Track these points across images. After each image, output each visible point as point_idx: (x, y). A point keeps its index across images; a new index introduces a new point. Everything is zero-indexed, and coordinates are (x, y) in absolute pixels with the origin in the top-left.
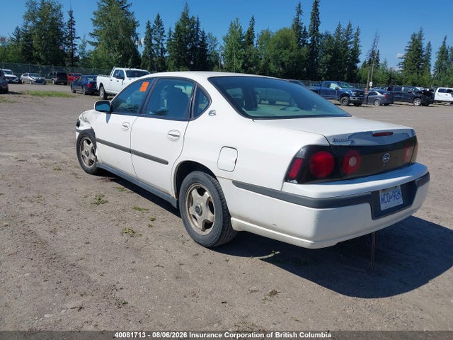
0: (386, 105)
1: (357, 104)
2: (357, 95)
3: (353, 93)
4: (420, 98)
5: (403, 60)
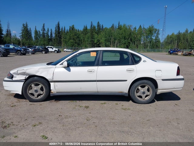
0: (34, 54)
1: (24, 54)
2: (24, 50)
3: (23, 50)
4: (44, 50)
5: (21, 35)
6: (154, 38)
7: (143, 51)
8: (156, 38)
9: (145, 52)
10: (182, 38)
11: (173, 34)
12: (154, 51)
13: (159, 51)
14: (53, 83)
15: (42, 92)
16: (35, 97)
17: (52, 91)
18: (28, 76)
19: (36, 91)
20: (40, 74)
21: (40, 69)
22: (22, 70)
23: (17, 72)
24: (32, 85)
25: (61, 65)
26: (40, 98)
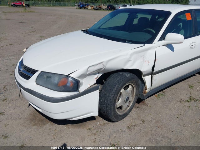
7: (48, 5)
9: (50, 6)
12: (61, 5)
14: (151, 76)
15: (132, 97)
16: (122, 110)
17: (146, 91)
18: (101, 74)
19: (128, 99)
20: (132, 66)
21: (132, 55)
22: (98, 65)
23: (87, 71)
24: (122, 91)
25: (160, 40)
26: (128, 108)
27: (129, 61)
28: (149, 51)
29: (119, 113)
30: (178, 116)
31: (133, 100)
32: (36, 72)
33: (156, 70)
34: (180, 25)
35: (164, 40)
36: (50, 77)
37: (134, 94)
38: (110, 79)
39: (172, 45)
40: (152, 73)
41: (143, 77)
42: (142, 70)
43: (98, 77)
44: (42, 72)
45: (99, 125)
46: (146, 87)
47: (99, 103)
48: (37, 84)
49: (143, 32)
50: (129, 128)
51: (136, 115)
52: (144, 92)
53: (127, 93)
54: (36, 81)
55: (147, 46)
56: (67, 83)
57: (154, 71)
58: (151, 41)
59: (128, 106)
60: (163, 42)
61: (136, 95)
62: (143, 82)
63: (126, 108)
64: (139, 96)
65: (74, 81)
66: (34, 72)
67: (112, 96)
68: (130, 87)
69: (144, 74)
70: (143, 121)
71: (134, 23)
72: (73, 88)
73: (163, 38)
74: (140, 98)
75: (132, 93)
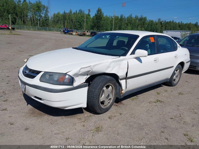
6: (43, 15)
7: (33, 30)
8: (45, 16)
9: (35, 30)
10: (67, 18)
11: (58, 13)
12: (46, 30)
13: (50, 30)
14: (125, 80)
15: (112, 96)
16: (104, 105)
17: (123, 91)
18: (89, 76)
19: (109, 95)
20: (111, 71)
21: (111, 63)
22: (87, 68)
23: (79, 72)
24: (105, 88)
25: (131, 54)
26: (109, 104)
27: (109, 67)
28: (123, 61)
29: (102, 106)
30: (146, 111)
31: (113, 98)
32: (40, 73)
33: (129, 75)
34: (147, 46)
35: (134, 54)
36: (52, 75)
37: (114, 94)
38: (96, 80)
39: (140, 58)
40: (126, 78)
41: (120, 81)
42: (119, 75)
43: (87, 78)
44: (45, 72)
45: (87, 116)
46: (122, 89)
47: (87, 98)
48: (40, 81)
49: (120, 49)
50: (109, 118)
51: (115, 110)
52: (121, 92)
53: (108, 91)
54: (40, 80)
55: (122, 57)
56: (65, 80)
57: (127, 77)
58: (125, 55)
59: (109, 103)
60: (133, 56)
61: (115, 94)
62: (120, 85)
63: (108, 104)
64: (117, 96)
65: (70, 78)
66: (38, 72)
67: (97, 91)
68: (110, 87)
69: (120, 78)
70: (121, 114)
71: (113, 45)
72: (70, 82)
73: (133, 53)
74: (118, 98)
75: (112, 92)
